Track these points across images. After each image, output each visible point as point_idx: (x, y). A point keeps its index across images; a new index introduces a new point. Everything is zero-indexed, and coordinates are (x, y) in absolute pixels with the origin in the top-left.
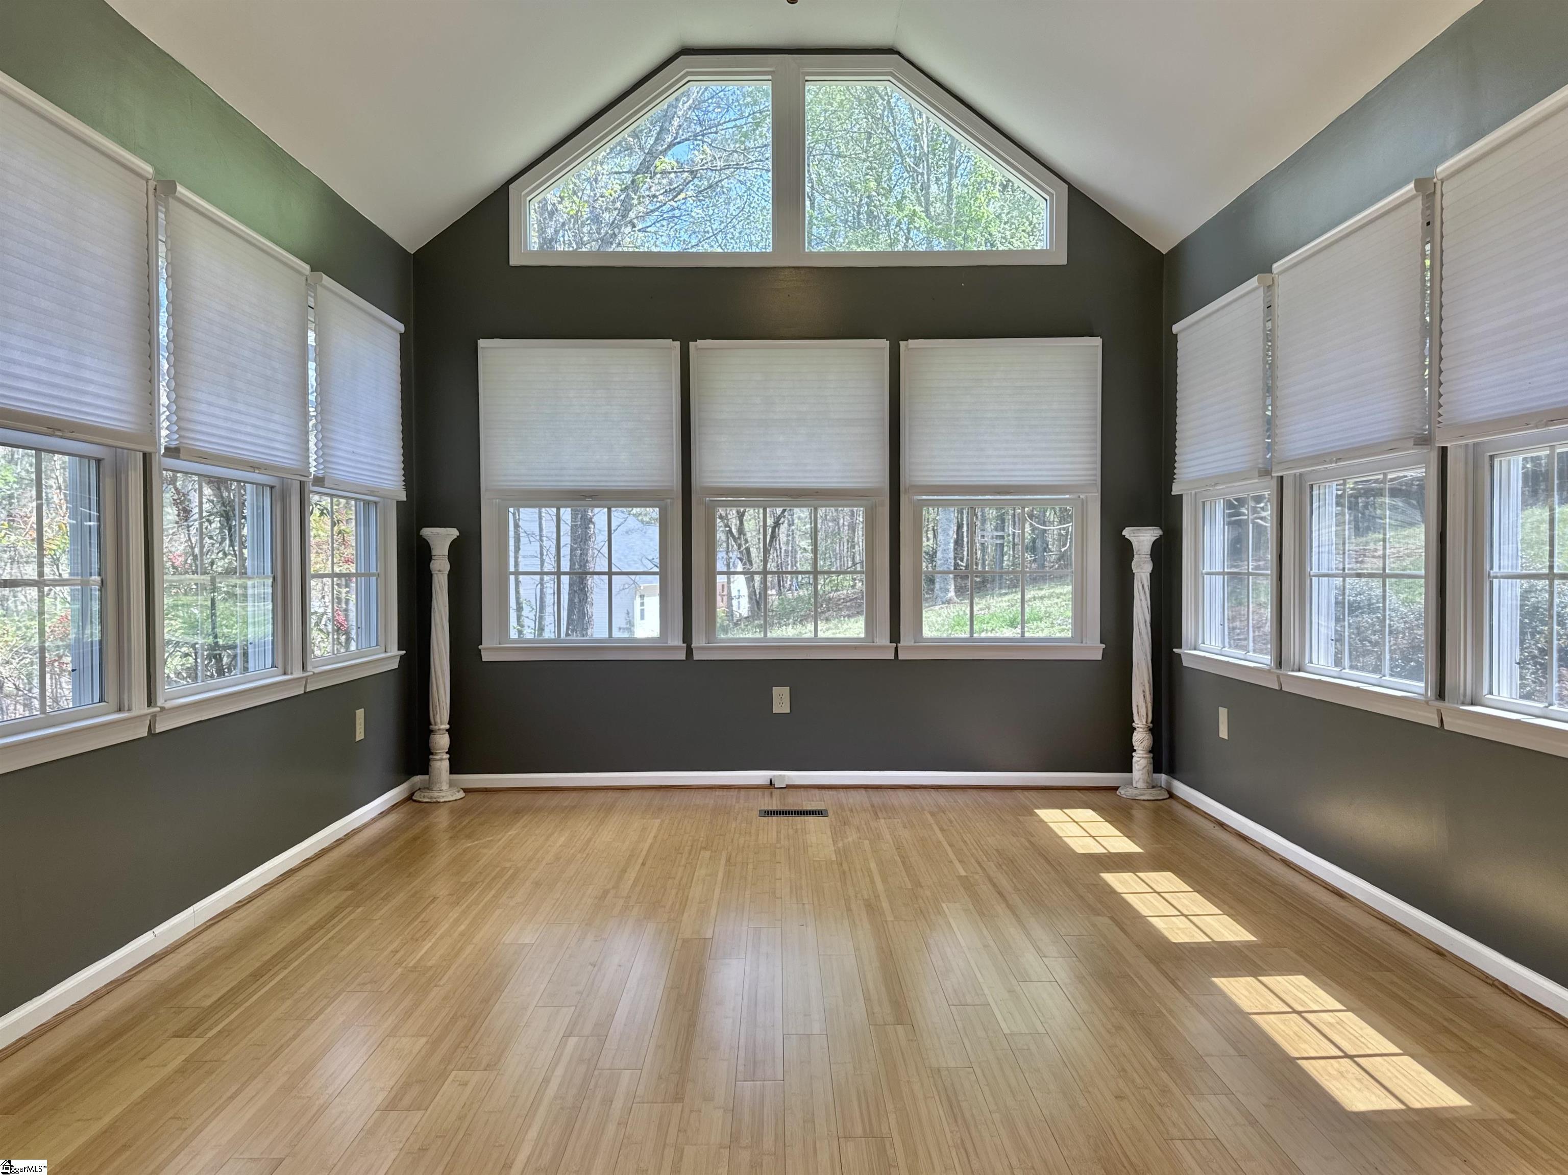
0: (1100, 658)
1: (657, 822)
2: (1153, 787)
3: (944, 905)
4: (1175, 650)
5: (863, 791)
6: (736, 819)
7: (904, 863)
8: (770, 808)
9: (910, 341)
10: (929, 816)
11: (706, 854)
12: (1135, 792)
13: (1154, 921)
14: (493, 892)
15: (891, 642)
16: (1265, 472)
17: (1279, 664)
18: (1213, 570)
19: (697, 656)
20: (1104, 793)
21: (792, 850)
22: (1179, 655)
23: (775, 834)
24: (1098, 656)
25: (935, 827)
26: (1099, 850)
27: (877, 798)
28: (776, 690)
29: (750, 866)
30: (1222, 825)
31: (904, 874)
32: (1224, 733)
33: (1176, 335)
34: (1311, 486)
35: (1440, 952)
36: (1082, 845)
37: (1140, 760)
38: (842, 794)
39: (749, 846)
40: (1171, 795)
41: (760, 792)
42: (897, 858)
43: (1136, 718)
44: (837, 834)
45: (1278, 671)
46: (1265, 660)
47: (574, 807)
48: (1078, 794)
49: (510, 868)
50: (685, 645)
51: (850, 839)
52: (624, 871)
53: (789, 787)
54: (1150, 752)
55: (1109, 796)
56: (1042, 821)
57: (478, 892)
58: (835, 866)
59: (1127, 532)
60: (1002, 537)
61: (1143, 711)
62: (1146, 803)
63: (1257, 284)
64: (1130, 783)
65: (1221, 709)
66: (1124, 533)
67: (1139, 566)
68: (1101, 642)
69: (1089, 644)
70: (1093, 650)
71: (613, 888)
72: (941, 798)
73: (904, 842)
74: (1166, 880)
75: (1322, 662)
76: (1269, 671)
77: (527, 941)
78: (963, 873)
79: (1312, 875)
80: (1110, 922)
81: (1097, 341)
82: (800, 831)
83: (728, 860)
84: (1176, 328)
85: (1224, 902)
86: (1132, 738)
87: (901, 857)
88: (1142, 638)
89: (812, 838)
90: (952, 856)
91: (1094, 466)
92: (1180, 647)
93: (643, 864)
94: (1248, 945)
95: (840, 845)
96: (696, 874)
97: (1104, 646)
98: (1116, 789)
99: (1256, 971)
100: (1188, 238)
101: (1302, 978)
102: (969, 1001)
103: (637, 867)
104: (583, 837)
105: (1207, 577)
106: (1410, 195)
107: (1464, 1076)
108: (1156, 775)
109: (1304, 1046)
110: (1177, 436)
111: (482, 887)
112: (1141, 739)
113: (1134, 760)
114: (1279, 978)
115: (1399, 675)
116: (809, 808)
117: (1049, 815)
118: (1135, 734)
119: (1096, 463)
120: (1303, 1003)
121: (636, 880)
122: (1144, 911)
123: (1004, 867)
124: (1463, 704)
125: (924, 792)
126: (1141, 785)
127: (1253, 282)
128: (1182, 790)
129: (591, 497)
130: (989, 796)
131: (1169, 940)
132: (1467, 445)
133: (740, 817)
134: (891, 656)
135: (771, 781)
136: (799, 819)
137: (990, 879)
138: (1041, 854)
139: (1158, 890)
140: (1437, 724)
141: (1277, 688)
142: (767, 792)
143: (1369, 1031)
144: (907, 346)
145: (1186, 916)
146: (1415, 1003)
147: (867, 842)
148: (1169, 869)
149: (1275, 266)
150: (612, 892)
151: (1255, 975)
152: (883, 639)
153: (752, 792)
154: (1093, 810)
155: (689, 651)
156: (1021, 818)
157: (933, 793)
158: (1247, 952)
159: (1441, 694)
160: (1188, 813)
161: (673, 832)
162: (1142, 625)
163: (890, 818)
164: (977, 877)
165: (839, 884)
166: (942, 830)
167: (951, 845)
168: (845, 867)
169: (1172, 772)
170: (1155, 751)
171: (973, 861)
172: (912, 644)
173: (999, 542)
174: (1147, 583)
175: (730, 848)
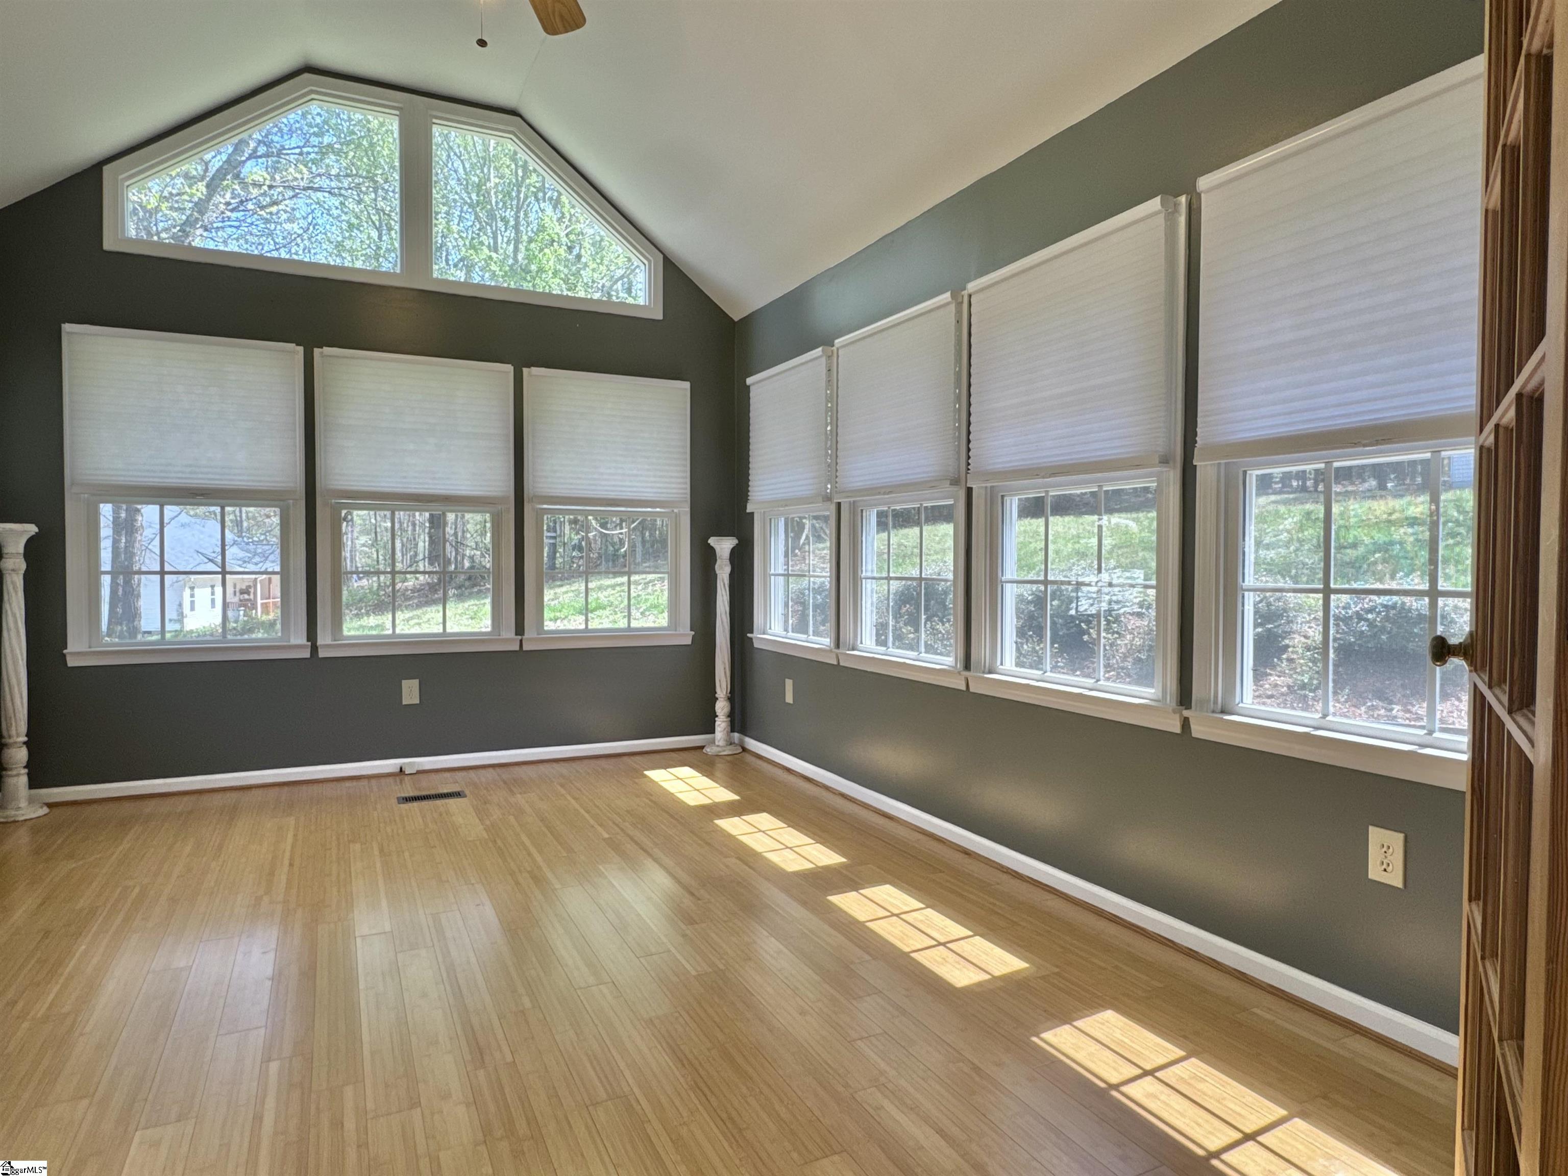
0: (690, 643)
1: (292, 821)
2: (731, 744)
3: (601, 867)
4: (749, 635)
5: (491, 770)
6: (375, 809)
7: (552, 833)
8: (407, 795)
9: (533, 368)
10: (559, 787)
11: (357, 847)
12: (719, 749)
13: (768, 855)
14: (121, 916)
15: (516, 634)
16: (828, 498)
17: (838, 645)
18: (777, 572)
19: (322, 654)
20: (693, 752)
21: (443, 833)
22: (751, 639)
23: (421, 821)
24: (688, 641)
25: (569, 798)
26: (707, 801)
27: (505, 774)
28: (406, 684)
29: (407, 854)
30: (788, 770)
31: (555, 843)
32: (789, 699)
33: (749, 387)
34: (862, 511)
35: (967, 853)
36: (692, 799)
37: (721, 724)
38: (472, 774)
39: (398, 835)
40: (744, 750)
41: (391, 780)
42: (544, 829)
43: (718, 689)
44: (481, 813)
45: (837, 651)
46: (825, 642)
47: (191, 812)
48: (673, 755)
49: (134, 887)
50: (309, 643)
51: (495, 817)
52: (272, 874)
53: (419, 772)
54: (729, 716)
55: (697, 753)
56: (652, 781)
57: (101, 918)
58: (490, 844)
59: (712, 541)
60: (555, 538)
61: (724, 686)
62: (728, 758)
63: (821, 353)
64: (713, 742)
65: (787, 680)
66: (709, 541)
67: (721, 568)
68: (691, 630)
69: (682, 632)
70: (685, 636)
71: (266, 894)
72: (562, 769)
73: (546, 814)
74: (764, 820)
75: (868, 642)
76: (831, 651)
77: (182, 964)
78: (606, 836)
79: (865, 804)
80: (738, 861)
81: (687, 385)
82: (444, 815)
83: (381, 851)
84: (749, 381)
85: (814, 834)
86: (714, 707)
87: (548, 828)
88: (723, 626)
89: (459, 820)
90: (592, 822)
91: (684, 486)
92: (752, 632)
93: (291, 865)
94: (842, 865)
95: (488, 823)
96: (352, 869)
97: (693, 633)
98: (702, 747)
99: (855, 886)
100: (756, 311)
101: (888, 886)
102: (653, 950)
103: (286, 868)
104: (211, 844)
105: (772, 577)
106: (945, 301)
107: (1019, 946)
108: (732, 734)
109: (911, 942)
110: (751, 466)
111: (104, 914)
112: (722, 707)
113: (717, 723)
114: (874, 889)
115: (898, 648)
116: (445, 791)
117: (656, 775)
118: (718, 703)
119: (686, 483)
120: (898, 907)
121: (289, 882)
122: (759, 848)
123: (639, 826)
124: (984, 672)
125: (547, 765)
126: (721, 743)
127: (818, 351)
128: (752, 744)
129: (202, 495)
130: (603, 763)
131: (784, 870)
132: (986, 487)
133: (379, 806)
134: (517, 648)
135: (401, 768)
136: (439, 802)
137: (632, 839)
138: (663, 810)
139: (763, 829)
140: (964, 688)
141: (835, 663)
142: (398, 779)
143: (949, 922)
144: (529, 372)
145: (790, 848)
146: (966, 894)
147: (512, 818)
148: (764, 811)
149: (837, 341)
150: (266, 899)
151: (857, 890)
152: (509, 633)
153: (383, 780)
154: (691, 767)
155: (314, 648)
156: (637, 780)
157: (555, 765)
158: (844, 872)
159: (967, 666)
160: (759, 762)
161: (313, 828)
162: (724, 616)
163: (525, 793)
164: (619, 837)
165: (500, 860)
166: (575, 798)
167: (588, 812)
168: (499, 842)
169: (744, 731)
170: (731, 715)
171: (610, 823)
172: (535, 636)
173: (552, 541)
174: (727, 582)
175: (379, 838)
